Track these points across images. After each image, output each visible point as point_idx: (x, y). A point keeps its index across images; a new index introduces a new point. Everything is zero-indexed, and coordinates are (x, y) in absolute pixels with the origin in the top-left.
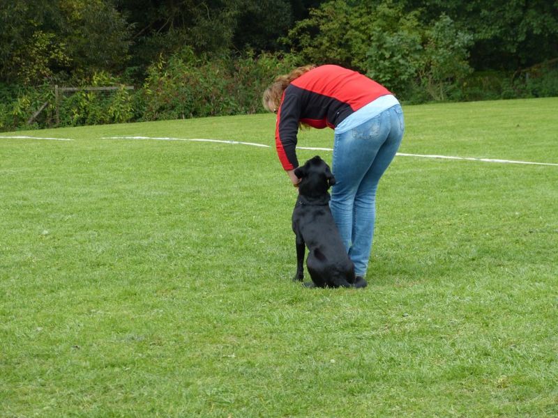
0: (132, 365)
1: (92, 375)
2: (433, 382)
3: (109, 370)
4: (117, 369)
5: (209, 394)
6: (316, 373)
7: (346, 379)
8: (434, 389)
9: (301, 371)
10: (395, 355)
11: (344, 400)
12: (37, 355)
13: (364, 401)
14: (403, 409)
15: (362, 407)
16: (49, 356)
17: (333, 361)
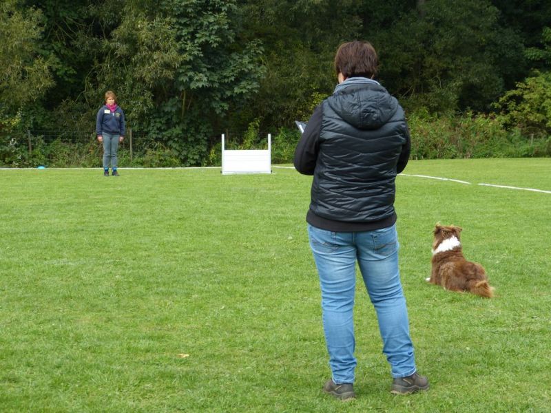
0: (318, 341)
1: (287, 346)
2: (538, 371)
3: (301, 343)
4: (307, 343)
5: (367, 367)
6: (451, 357)
7: (473, 363)
8: (537, 377)
9: (441, 354)
10: (517, 348)
11: (465, 379)
12: (255, 328)
13: (480, 381)
14: (507, 389)
15: (478, 386)
16: (263, 329)
17: (468, 348)
